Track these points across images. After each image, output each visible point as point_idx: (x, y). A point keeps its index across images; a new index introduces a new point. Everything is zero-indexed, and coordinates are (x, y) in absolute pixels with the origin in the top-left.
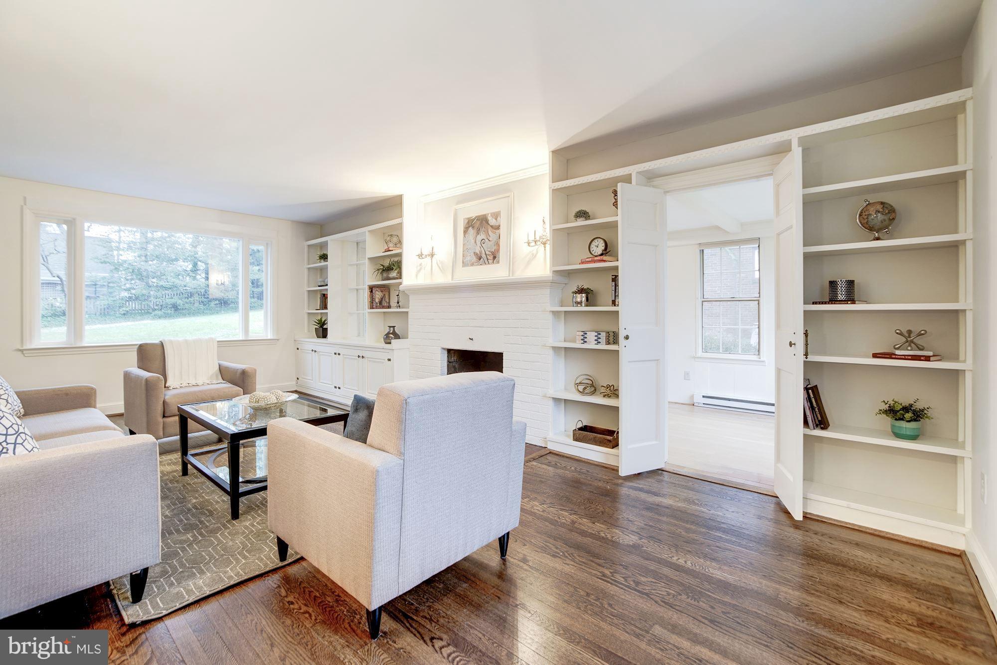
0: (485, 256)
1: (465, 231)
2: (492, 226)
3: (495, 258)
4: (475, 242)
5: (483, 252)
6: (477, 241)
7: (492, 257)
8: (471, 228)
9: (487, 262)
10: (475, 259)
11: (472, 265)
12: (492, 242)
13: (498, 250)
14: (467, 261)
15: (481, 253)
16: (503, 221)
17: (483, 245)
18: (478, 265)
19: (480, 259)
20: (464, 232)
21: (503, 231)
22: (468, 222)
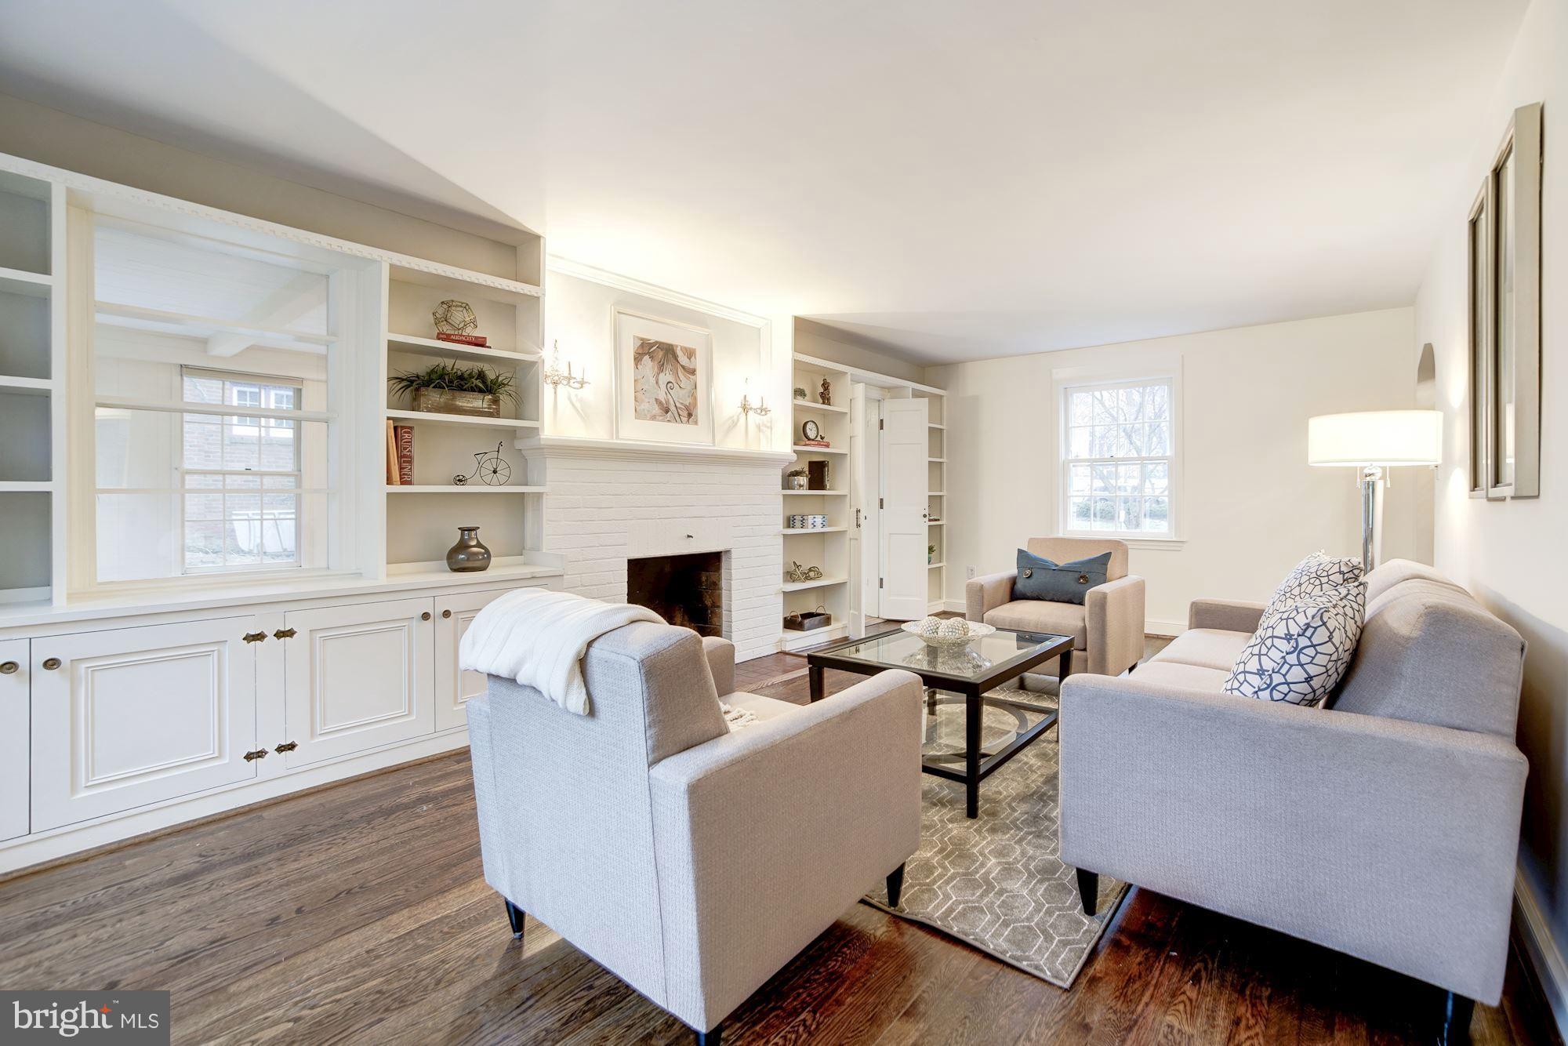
0: (674, 409)
1: (638, 359)
2: (683, 367)
3: (690, 415)
4: (657, 383)
5: (672, 402)
6: (660, 382)
7: (685, 413)
8: (647, 357)
9: (677, 418)
10: (656, 410)
11: (653, 418)
12: (685, 390)
13: (695, 405)
14: (644, 410)
15: (667, 402)
16: (699, 363)
17: (670, 391)
18: (663, 421)
19: (667, 412)
20: (635, 359)
21: (700, 377)
22: (642, 345)
